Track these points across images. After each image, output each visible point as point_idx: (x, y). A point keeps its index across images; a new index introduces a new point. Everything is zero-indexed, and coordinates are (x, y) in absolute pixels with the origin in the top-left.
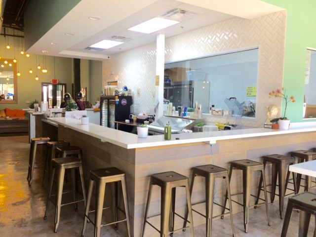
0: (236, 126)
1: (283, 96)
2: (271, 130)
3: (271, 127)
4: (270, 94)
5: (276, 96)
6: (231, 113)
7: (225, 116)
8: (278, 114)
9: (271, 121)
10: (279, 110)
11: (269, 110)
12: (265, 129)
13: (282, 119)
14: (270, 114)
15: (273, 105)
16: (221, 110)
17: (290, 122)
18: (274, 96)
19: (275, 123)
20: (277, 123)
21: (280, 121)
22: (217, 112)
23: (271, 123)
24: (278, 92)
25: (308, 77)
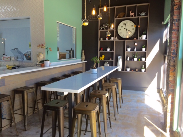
0: (20, 66)
1: (45, 48)
2: (40, 67)
3: (40, 65)
4: (38, 46)
5: (41, 48)
6: (16, 58)
7: (13, 60)
8: (44, 58)
9: (40, 62)
10: (44, 56)
11: (38, 56)
12: (37, 67)
13: (46, 60)
14: (39, 58)
15: (40, 53)
16: (10, 56)
17: (50, 62)
18: (40, 48)
19: (42, 63)
20: (43, 63)
21: (45, 62)
22: (7, 58)
23: (40, 63)
24: (43, 45)
25: (59, 38)
